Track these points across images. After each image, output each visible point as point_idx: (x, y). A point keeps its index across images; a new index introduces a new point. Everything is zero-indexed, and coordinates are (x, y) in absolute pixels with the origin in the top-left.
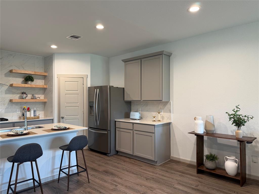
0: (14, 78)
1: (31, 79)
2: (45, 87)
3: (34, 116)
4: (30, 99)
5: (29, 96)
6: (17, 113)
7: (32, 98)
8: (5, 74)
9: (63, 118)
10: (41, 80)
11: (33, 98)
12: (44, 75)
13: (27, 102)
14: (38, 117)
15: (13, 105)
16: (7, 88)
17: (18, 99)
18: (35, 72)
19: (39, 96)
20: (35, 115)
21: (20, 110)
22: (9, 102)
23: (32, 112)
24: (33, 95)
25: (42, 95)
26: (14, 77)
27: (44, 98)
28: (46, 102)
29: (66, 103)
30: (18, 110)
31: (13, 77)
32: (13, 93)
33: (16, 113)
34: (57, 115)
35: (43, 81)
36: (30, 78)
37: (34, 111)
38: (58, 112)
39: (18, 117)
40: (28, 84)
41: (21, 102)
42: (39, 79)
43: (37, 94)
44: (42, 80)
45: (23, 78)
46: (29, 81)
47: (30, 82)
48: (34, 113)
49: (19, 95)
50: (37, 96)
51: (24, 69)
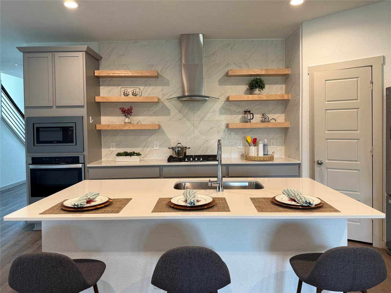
0: (233, 87)
1: (258, 84)
2: (286, 98)
3: (264, 155)
4: (259, 123)
5: (258, 118)
6: (239, 147)
7: (262, 121)
8: (220, 80)
9: (320, 164)
10: (279, 85)
11: (265, 120)
12: (286, 75)
13: (253, 128)
14: (272, 158)
15: (232, 133)
16: (223, 105)
17: (238, 122)
18: (266, 70)
19: (275, 116)
20: (266, 153)
21: (241, 141)
22: (225, 128)
23: (261, 146)
24: (263, 115)
25: (281, 114)
26: (233, 84)
27: (285, 121)
28: (289, 128)
29: (328, 131)
30: (239, 141)
31: (231, 85)
32: (232, 113)
33: (236, 147)
34: (309, 155)
35: (284, 86)
36: (257, 82)
37: (265, 146)
38: (310, 149)
39: (240, 154)
40: (255, 94)
41: (244, 129)
42: (275, 84)
43: (271, 114)
44: (281, 85)
45: (247, 85)
46: (256, 87)
47: (257, 91)
48: (264, 149)
49: (240, 116)
50: (270, 116)
51: (248, 67)
